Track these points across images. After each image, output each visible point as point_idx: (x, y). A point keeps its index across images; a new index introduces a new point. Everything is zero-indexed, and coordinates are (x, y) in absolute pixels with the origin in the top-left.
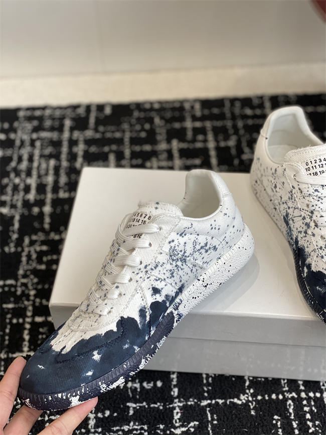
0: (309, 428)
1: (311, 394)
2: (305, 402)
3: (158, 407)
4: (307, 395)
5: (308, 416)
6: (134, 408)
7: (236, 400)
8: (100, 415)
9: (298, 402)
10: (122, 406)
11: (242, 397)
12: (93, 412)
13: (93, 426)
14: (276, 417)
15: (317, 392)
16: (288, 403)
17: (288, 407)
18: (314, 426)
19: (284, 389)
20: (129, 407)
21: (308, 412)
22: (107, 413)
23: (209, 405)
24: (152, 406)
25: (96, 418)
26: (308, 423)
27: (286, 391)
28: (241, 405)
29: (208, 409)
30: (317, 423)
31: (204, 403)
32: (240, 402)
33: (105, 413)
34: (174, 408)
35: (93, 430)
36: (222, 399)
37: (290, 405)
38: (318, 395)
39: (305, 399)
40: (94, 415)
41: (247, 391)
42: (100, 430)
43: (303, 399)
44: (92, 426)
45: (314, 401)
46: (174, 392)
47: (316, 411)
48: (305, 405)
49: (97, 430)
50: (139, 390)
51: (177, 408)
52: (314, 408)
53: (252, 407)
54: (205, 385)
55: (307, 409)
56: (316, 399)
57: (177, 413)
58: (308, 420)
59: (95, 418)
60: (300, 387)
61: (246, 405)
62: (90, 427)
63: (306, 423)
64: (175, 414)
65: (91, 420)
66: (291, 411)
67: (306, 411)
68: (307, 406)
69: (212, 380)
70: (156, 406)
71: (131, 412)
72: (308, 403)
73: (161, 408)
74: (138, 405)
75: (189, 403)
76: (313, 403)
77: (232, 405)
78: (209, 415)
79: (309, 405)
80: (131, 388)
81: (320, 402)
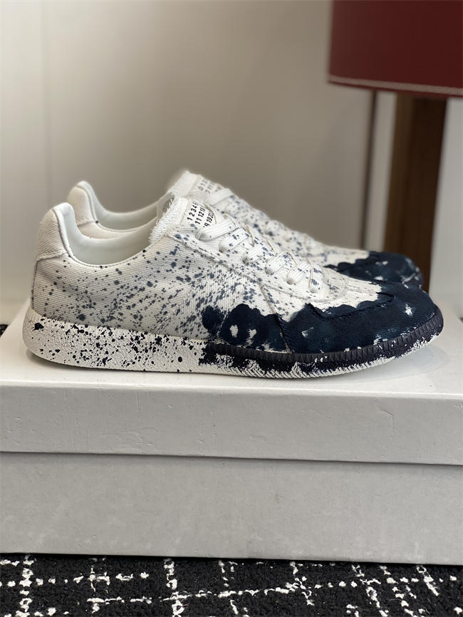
1: (404, 580)
2: (395, 589)
3: (145, 601)
4: (397, 580)
5: (404, 603)
6: (100, 604)
7: (278, 589)
8: (38, 614)
10: (79, 603)
11: (288, 585)
12: (26, 611)
14: (349, 606)
15: (412, 577)
16: (368, 591)
17: (369, 595)
18: (417, 614)
19: (359, 576)
20: (91, 603)
21: (404, 599)
22: (52, 611)
23: (233, 597)
24: (133, 600)
26: (407, 611)
27: (361, 577)
28: (287, 595)
29: (231, 601)
30: (421, 610)
31: (226, 594)
32: (286, 592)
33: (48, 611)
34: (174, 602)
36: (254, 590)
37: (371, 592)
38: (415, 580)
39: (395, 585)
40: (28, 613)
41: (297, 579)
43: (391, 586)
45: (410, 586)
46: (171, 584)
47: (415, 597)
48: (396, 592)
50: (108, 583)
51: (178, 603)
52: (411, 595)
53: (307, 597)
54: (224, 575)
55: (400, 596)
56: (413, 585)
57: (178, 608)
58: (405, 607)
60: (384, 572)
61: (298, 594)
63: (403, 612)
64: (174, 609)
66: (374, 598)
67: (399, 598)
68: (401, 593)
69: (234, 569)
70: (141, 600)
71: (96, 609)
72: (400, 589)
73: (149, 602)
74: (107, 600)
75: (199, 596)
76: (408, 589)
77: (273, 595)
78: (235, 608)
79: (403, 591)
80: (94, 582)
81: (420, 588)
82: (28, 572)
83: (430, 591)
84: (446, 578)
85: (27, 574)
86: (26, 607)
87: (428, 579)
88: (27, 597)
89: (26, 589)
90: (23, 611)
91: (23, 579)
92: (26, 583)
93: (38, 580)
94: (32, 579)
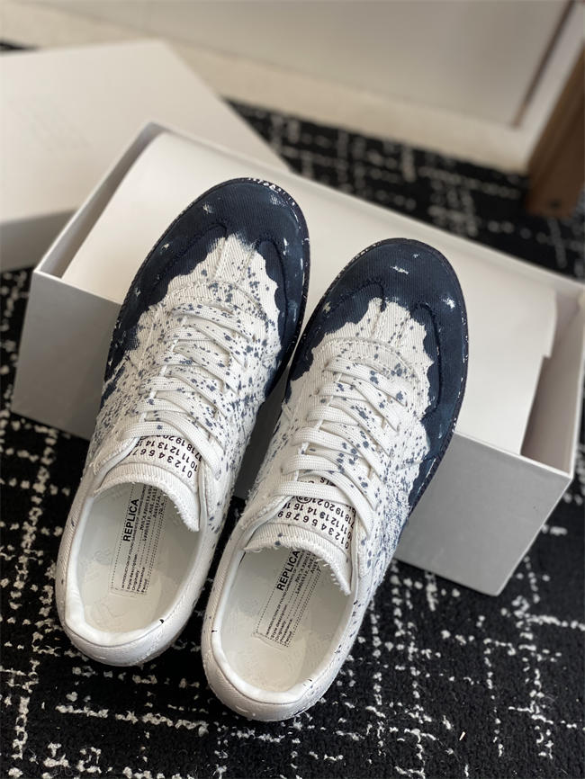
0: (396, 629)
1: (408, 582)
2: (395, 591)
4: (401, 581)
5: (398, 612)
8: (45, 531)
12: (34, 524)
13: (30, 545)
15: (418, 581)
18: (405, 627)
21: (400, 607)
22: (59, 531)
25: (37, 533)
26: (397, 622)
30: (411, 625)
33: (54, 531)
35: (27, 551)
38: (419, 586)
39: (397, 586)
40: (35, 529)
42: (40, 553)
43: (393, 586)
44: (27, 545)
45: (411, 592)
47: (411, 607)
48: (396, 596)
49: (36, 552)
52: (408, 603)
55: (397, 601)
56: (414, 591)
58: (397, 617)
59: (34, 532)
62: (23, 545)
63: (392, 622)
65: (28, 534)
67: (395, 604)
68: (399, 598)
72: (400, 593)
76: (408, 595)
79: (402, 595)
81: (419, 596)
82: (44, 474)
83: (427, 604)
84: (449, 592)
85: (43, 476)
86: (34, 519)
87: (431, 588)
88: (38, 506)
89: (39, 495)
90: (30, 523)
91: (39, 482)
92: (40, 488)
93: (52, 487)
94: (47, 484)
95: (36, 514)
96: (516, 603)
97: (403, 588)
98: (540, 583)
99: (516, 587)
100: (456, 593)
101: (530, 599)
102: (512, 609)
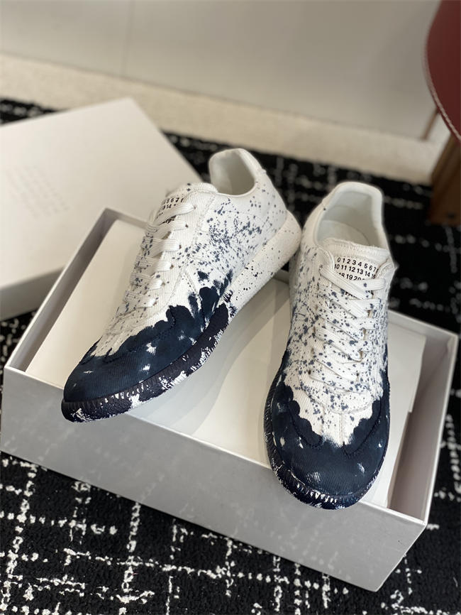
1: (308, 584)
2: (297, 593)
3: (106, 562)
4: (302, 583)
5: (298, 612)
6: (73, 557)
7: (209, 573)
8: (24, 557)
9: (289, 590)
10: (57, 551)
11: (219, 570)
12: (16, 551)
13: (12, 570)
14: (256, 605)
15: (316, 582)
16: (276, 590)
17: (275, 595)
19: (275, 570)
20: (66, 554)
21: (299, 607)
22: (35, 557)
23: (173, 572)
24: (97, 558)
25: (19, 560)
27: (276, 573)
28: (214, 580)
29: (171, 577)
31: (168, 568)
32: (214, 576)
33: (32, 557)
34: (126, 568)
35: (10, 576)
36: (191, 569)
37: (278, 592)
38: (316, 586)
39: (299, 588)
40: (17, 556)
41: (227, 563)
42: (20, 578)
43: (295, 588)
44: (10, 571)
45: (310, 593)
46: (130, 546)
47: (309, 606)
48: (297, 597)
49: (17, 577)
50: (84, 533)
51: (130, 569)
52: (307, 603)
53: (228, 586)
54: (173, 544)
55: (298, 602)
56: (312, 591)
57: (129, 575)
59: (17, 559)
60: (295, 571)
61: (221, 582)
62: (8, 571)
64: (126, 576)
65: (12, 561)
66: (278, 600)
67: (296, 605)
68: (300, 599)
69: (184, 539)
70: (103, 560)
71: (68, 561)
72: (301, 594)
73: (109, 563)
74: (78, 553)
75: (148, 565)
76: (307, 596)
77: (203, 578)
78: (171, 586)
79: (302, 596)
80: (74, 528)
81: (315, 596)
82: (26, 505)
83: (322, 602)
84: (340, 590)
85: (25, 507)
86: (17, 547)
87: (326, 588)
88: (20, 535)
89: (21, 525)
90: (13, 551)
91: (21, 513)
92: (22, 518)
93: (31, 517)
94: (27, 515)
95: (18, 542)
96: (393, 597)
97: (304, 589)
98: (414, 576)
99: (394, 582)
100: (346, 591)
101: (405, 592)
102: (390, 602)
